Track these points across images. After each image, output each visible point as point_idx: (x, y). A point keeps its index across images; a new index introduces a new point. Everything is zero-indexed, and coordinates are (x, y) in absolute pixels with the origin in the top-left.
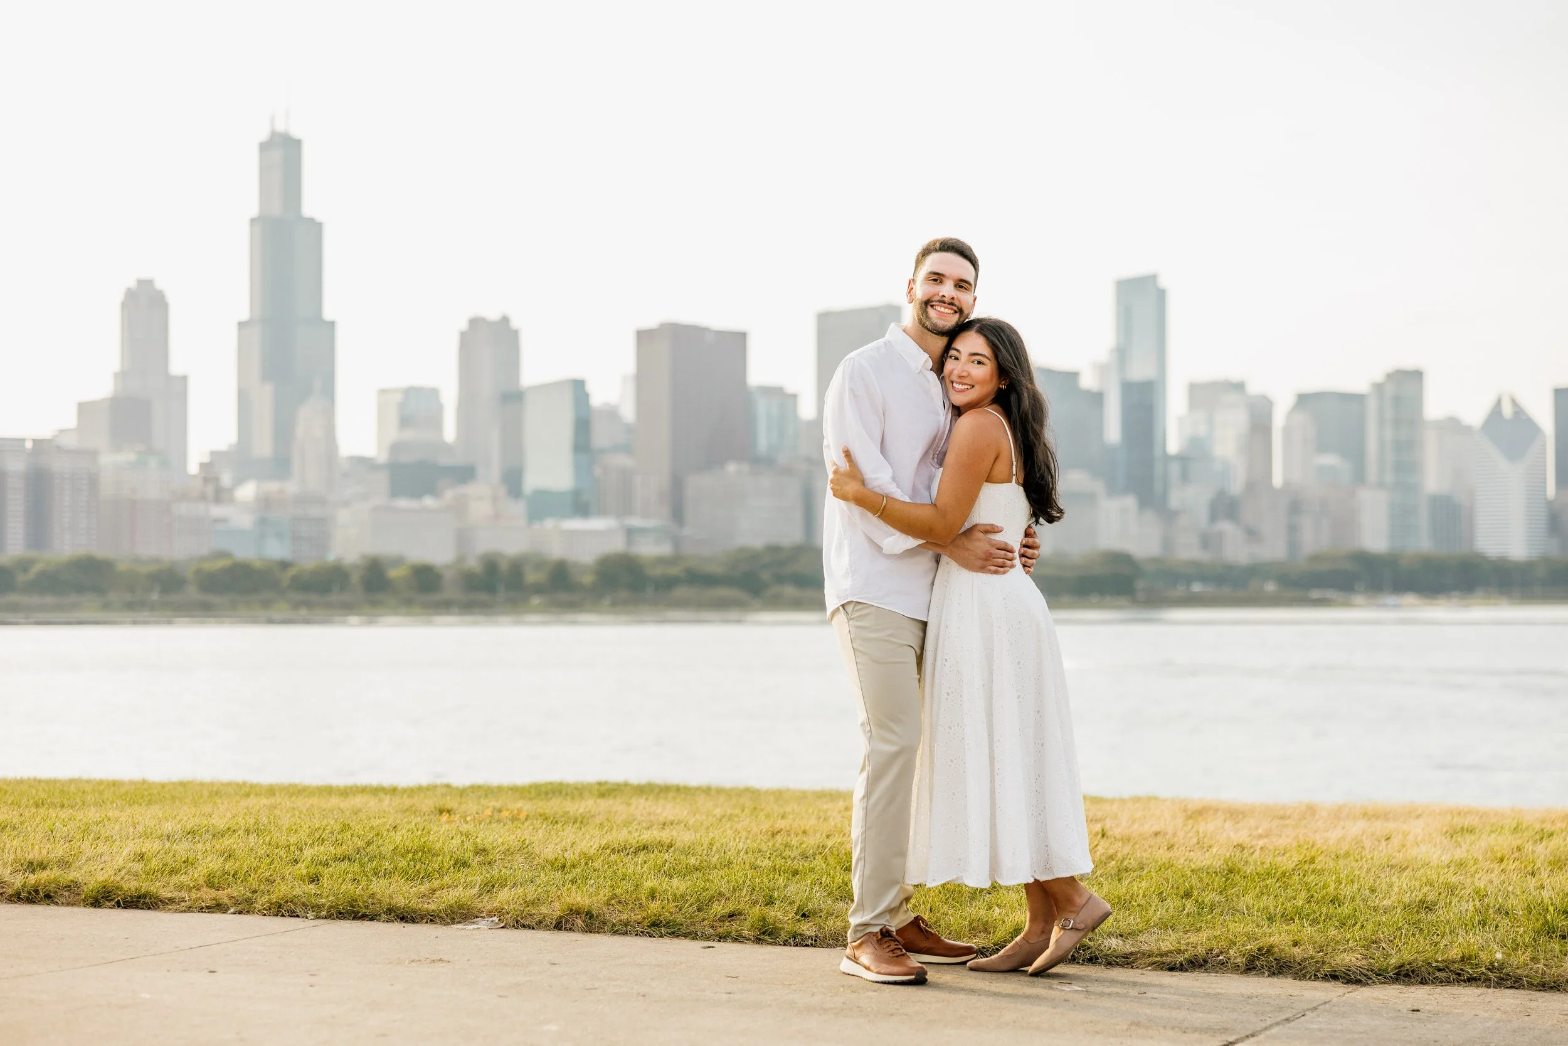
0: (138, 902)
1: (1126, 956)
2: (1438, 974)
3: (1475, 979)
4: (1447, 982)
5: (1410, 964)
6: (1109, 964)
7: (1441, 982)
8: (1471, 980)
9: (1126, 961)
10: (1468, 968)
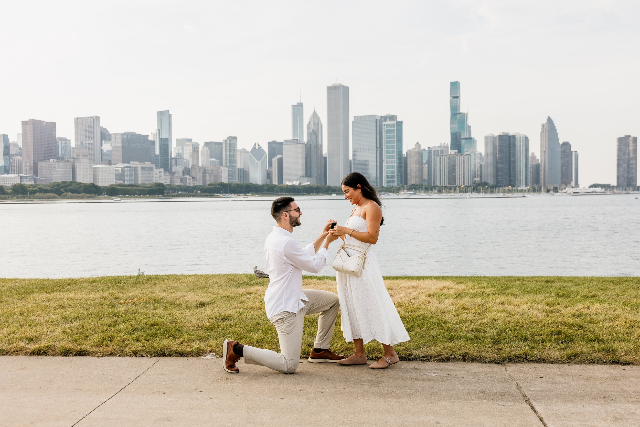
0: (82, 353)
1: (425, 357)
2: (520, 359)
3: (531, 360)
4: (522, 362)
5: (510, 356)
6: (422, 360)
7: (521, 362)
8: (532, 361)
9: (426, 359)
10: (528, 357)
